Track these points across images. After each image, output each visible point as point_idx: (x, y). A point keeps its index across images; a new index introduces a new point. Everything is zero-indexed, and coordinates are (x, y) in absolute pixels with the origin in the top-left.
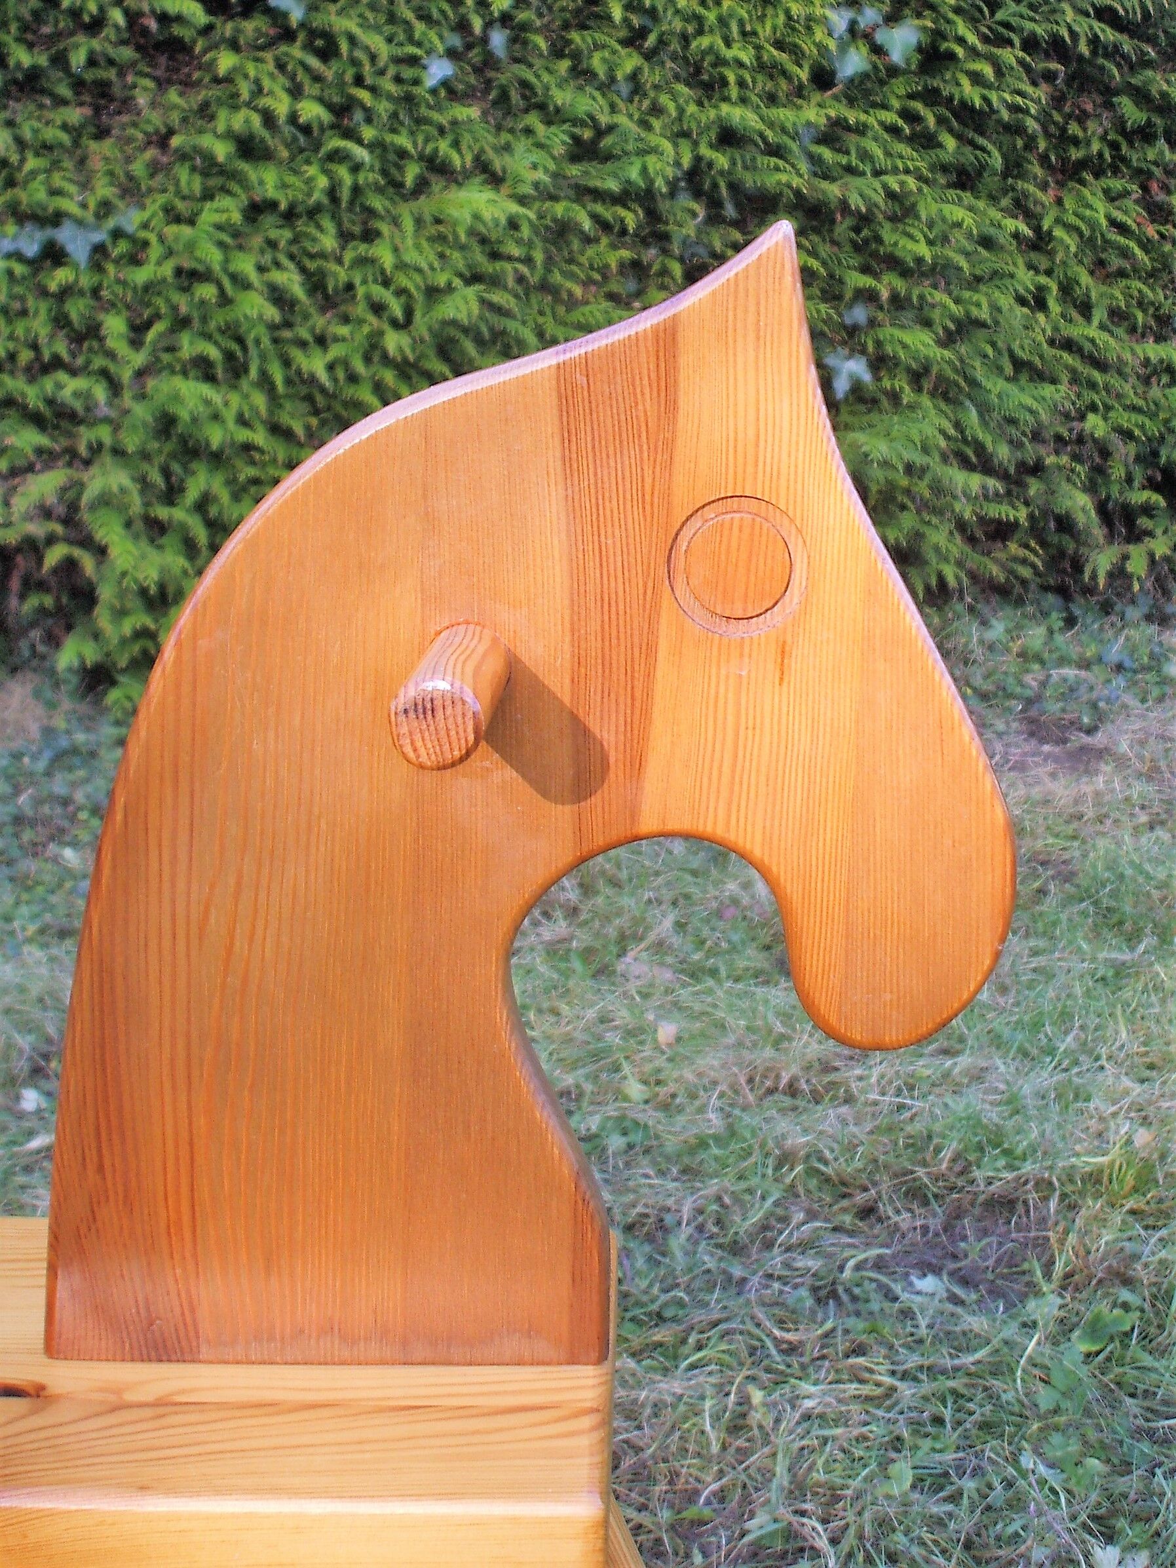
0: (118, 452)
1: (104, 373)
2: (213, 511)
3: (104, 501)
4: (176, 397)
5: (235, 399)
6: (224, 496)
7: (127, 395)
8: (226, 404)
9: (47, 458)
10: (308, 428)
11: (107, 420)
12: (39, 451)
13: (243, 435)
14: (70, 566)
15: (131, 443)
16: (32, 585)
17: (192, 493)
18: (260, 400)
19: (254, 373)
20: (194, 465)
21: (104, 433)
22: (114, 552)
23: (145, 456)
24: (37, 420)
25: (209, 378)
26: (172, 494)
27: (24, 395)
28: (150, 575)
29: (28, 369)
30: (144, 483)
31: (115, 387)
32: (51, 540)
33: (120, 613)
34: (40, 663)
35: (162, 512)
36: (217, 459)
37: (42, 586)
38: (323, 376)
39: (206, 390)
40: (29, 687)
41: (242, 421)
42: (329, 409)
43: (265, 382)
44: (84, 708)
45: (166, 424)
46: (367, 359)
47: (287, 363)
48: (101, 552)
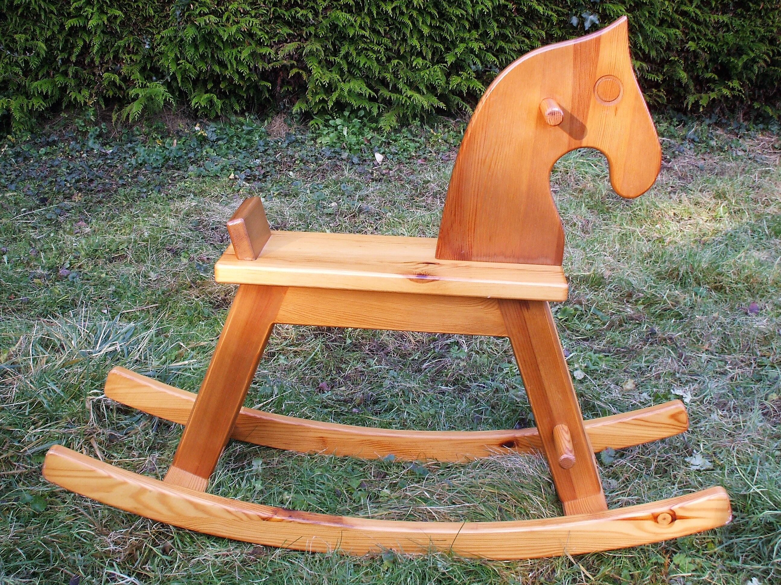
0: (316, 36)
1: (313, 8)
2: (350, 59)
3: (311, 53)
4: (338, 18)
5: (359, 20)
6: (354, 55)
7: (320, 16)
8: (355, 21)
9: (291, 38)
10: (385, 30)
11: (313, 25)
12: (289, 35)
13: (362, 32)
14: (298, 76)
15: (321, 33)
16: (284, 82)
17: (343, 52)
18: (368, 20)
19: (366, 10)
20: (344, 43)
21: (312, 30)
22: (313, 72)
23: (327, 38)
24: (288, 24)
25: (350, 11)
26: (336, 53)
27: (284, 15)
28: (326, 80)
29: (286, 5)
30: (326, 49)
31: (316, 14)
32: (292, 66)
33: (315, 94)
34: (287, 111)
35: (332, 59)
36: (352, 40)
37: (289, 83)
38: (390, 12)
39: (348, 16)
40: (283, 119)
41: (361, 27)
42: (393, 24)
43: (370, 13)
44: (301, 127)
45: (334, 27)
46: (407, 7)
47: (378, 7)
48: (309, 72)
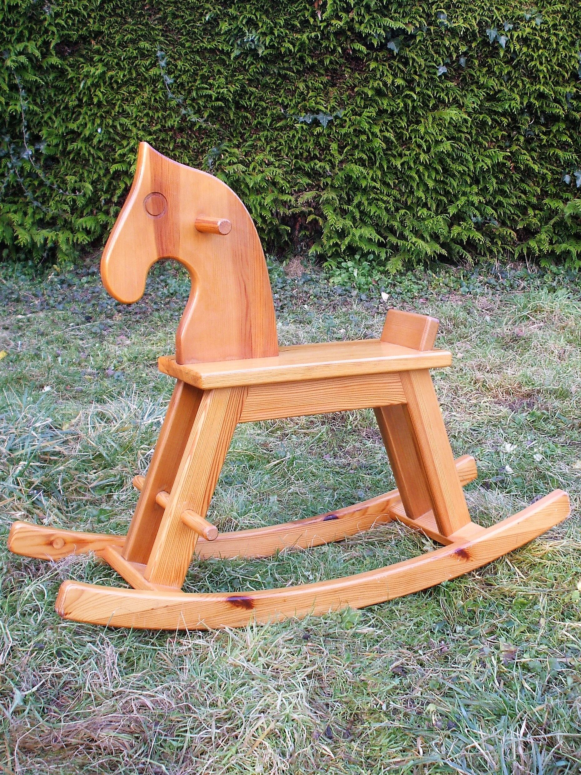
0: (332, 186)
1: (330, 161)
2: (362, 208)
3: (327, 202)
4: (352, 171)
5: (371, 173)
6: (366, 203)
7: (337, 168)
8: (368, 174)
9: (310, 187)
10: (394, 183)
11: (330, 176)
12: (308, 185)
13: (374, 184)
14: (315, 221)
15: (337, 184)
16: (302, 228)
17: (356, 202)
18: (379, 173)
19: (377, 164)
20: (357, 193)
21: (329, 180)
22: (329, 218)
23: (342, 189)
24: (308, 175)
25: (364, 165)
26: (349, 201)
27: (304, 166)
28: (339, 226)
29: (306, 158)
30: (341, 199)
31: (333, 166)
32: (310, 213)
33: (329, 238)
34: (303, 253)
35: (346, 207)
36: (365, 191)
37: (306, 228)
38: (399, 167)
39: (362, 169)
40: (299, 261)
41: (373, 179)
42: (402, 177)
43: (381, 167)
44: (316, 268)
45: (348, 178)
46: (415, 163)
47: (389, 162)
48: (325, 218)
